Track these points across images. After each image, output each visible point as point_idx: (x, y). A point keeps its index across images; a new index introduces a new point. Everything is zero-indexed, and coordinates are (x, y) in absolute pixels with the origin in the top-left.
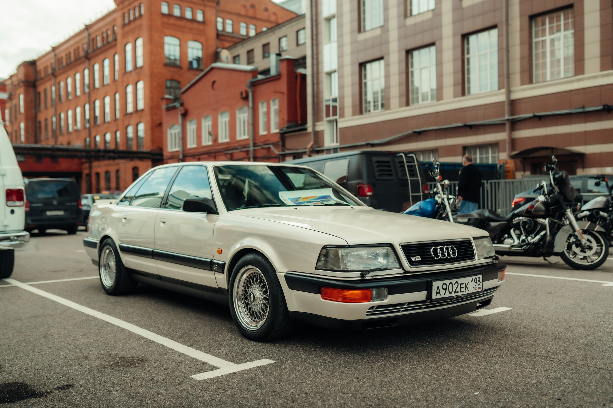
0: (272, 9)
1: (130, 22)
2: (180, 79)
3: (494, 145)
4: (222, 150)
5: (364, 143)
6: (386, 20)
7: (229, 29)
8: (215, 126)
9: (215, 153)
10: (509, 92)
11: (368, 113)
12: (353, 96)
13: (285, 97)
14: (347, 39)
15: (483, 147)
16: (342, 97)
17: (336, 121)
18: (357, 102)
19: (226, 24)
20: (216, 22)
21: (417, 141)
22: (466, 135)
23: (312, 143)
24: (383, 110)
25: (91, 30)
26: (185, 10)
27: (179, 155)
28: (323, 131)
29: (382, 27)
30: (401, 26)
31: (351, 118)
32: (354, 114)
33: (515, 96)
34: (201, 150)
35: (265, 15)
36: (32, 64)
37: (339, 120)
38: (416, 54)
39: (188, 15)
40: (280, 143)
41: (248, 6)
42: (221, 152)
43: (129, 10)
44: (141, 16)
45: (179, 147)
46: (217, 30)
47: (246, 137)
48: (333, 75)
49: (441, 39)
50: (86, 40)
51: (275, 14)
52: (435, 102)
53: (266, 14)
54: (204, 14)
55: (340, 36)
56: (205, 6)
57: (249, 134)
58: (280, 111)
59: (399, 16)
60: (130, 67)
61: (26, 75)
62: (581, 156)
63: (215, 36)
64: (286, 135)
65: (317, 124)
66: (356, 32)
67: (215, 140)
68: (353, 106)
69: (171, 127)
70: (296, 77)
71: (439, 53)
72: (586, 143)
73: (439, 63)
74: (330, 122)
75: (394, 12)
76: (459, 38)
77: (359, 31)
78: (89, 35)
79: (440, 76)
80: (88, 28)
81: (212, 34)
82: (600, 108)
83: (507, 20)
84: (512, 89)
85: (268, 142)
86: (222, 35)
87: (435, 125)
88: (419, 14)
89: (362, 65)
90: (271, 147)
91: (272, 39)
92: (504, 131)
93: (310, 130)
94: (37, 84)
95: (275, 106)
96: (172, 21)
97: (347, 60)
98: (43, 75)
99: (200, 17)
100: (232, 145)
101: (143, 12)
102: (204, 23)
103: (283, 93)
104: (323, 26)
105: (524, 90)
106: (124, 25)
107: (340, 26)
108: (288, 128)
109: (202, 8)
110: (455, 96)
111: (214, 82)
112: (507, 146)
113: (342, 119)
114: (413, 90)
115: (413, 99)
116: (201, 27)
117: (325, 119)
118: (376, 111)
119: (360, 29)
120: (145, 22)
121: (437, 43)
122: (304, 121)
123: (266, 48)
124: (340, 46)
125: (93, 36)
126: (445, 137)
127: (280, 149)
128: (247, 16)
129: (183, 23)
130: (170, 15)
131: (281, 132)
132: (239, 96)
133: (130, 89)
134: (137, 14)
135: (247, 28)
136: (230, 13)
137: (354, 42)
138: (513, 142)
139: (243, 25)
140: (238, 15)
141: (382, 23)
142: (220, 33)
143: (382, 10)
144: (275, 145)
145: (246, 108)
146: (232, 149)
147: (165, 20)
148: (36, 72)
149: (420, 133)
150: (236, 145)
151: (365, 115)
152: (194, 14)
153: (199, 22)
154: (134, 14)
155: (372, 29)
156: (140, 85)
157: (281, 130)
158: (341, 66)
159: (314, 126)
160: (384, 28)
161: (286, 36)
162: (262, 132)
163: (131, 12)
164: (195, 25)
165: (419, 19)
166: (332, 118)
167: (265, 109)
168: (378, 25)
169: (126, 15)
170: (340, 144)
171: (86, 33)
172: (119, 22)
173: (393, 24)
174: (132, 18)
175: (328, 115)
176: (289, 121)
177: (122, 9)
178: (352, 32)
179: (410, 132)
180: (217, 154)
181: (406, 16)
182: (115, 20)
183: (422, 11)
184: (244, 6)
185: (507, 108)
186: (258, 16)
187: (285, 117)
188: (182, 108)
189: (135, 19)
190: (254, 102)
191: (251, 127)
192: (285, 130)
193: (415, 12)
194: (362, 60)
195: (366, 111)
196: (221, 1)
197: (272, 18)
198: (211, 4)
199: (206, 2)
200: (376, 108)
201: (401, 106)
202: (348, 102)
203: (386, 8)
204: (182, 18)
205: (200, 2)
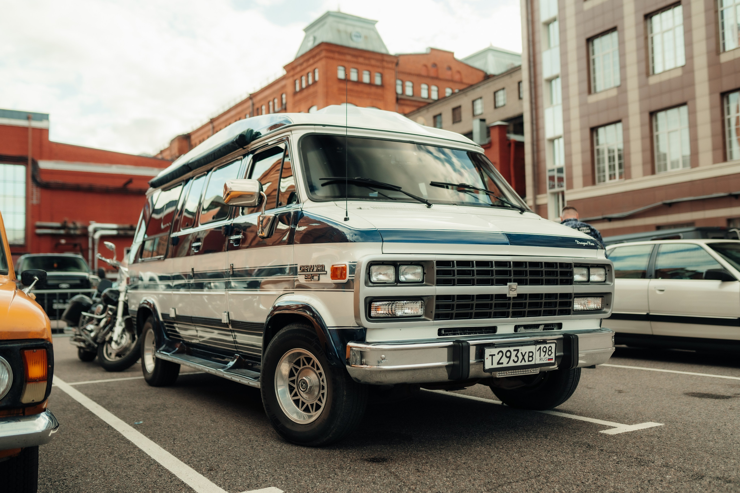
0: (455, 68)
1: (302, 90)
5: (599, 217)
6: (623, 79)
7: (409, 91)
11: (602, 183)
12: (584, 164)
14: (574, 101)
16: (569, 165)
17: (563, 193)
18: (589, 172)
19: (405, 86)
20: (396, 85)
21: (667, 213)
22: (731, 206)
24: (623, 179)
25: (256, 100)
26: (362, 74)
28: (546, 205)
29: (618, 87)
30: (643, 86)
31: (581, 189)
32: (585, 184)
35: (447, 75)
36: (187, 137)
37: (566, 192)
38: (661, 116)
39: (366, 79)
41: (429, 65)
43: (301, 77)
44: (315, 82)
46: (397, 94)
48: (556, 142)
49: (694, 98)
50: (250, 110)
51: (459, 72)
52: (688, 169)
53: (449, 73)
54: (382, 77)
55: (566, 98)
56: (383, 68)
59: (639, 74)
61: (180, 150)
63: (394, 100)
65: (539, 196)
66: (586, 94)
68: (584, 176)
70: (509, 145)
71: (692, 114)
73: (693, 126)
74: (554, 194)
75: (633, 70)
76: (717, 97)
77: (590, 92)
78: (253, 105)
79: (694, 140)
80: (252, 97)
81: (391, 98)
86: (401, 99)
87: (690, 195)
88: (664, 72)
89: (594, 130)
91: (464, 102)
93: (530, 203)
96: (349, 86)
97: (576, 124)
99: (378, 81)
101: (317, 78)
102: (382, 86)
104: (544, 89)
106: (295, 93)
107: (565, 87)
109: (380, 70)
110: (715, 162)
113: (570, 191)
114: (659, 156)
115: (659, 166)
116: (379, 91)
117: (549, 191)
118: (613, 181)
119: (590, 89)
120: (320, 89)
121: (689, 103)
122: (523, 194)
123: (457, 112)
124: (566, 110)
125: (258, 105)
126: (704, 209)
128: (428, 77)
129: (360, 88)
130: (347, 80)
134: (310, 81)
135: (429, 90)
136: (410, 74)
137: (583, 104)
139: (424, 87)
140: (419, 75)
141: (618, 83)
142: (400, 97)
143: (617, 67)
147: (342, 85)
148: (191, 146)
149: (670, 205)
151: (599, 186)
152: (371, 77)
153: (377, 86)
154: (307, 81)
155: (606, 90)
158: (567, 131)
159: (535, 199)
160: (622, 88)
161: (481, 98)
163: (304, 78)
164: (373, 90)
165: (665, 77)
166: (557, 189)
168: (612, 85)
169: (298, 82)
171: (250, 103)
172: (289, 90)
173: (633, 83)
174: (304, 85)
175: (552, 186)
177: (293, 76)
178: (580, 94)
179: (659, 203)
181: (648, 75)
182: (284, 87)
183: (668, 68)
184: (425, 66)
186: (441, 76)
189: (308, 86)
193: (658, 69)
194: (594, 124)
195: (600, 181)
196: (401, 62)
197: (457, 77)
198: (390, 66)
199: (385, 64)
200: (612, 177)
201: (645, 174)
202: (578, 172)
203: (623, 67)
204: (359, 82)
205: (378, 64)
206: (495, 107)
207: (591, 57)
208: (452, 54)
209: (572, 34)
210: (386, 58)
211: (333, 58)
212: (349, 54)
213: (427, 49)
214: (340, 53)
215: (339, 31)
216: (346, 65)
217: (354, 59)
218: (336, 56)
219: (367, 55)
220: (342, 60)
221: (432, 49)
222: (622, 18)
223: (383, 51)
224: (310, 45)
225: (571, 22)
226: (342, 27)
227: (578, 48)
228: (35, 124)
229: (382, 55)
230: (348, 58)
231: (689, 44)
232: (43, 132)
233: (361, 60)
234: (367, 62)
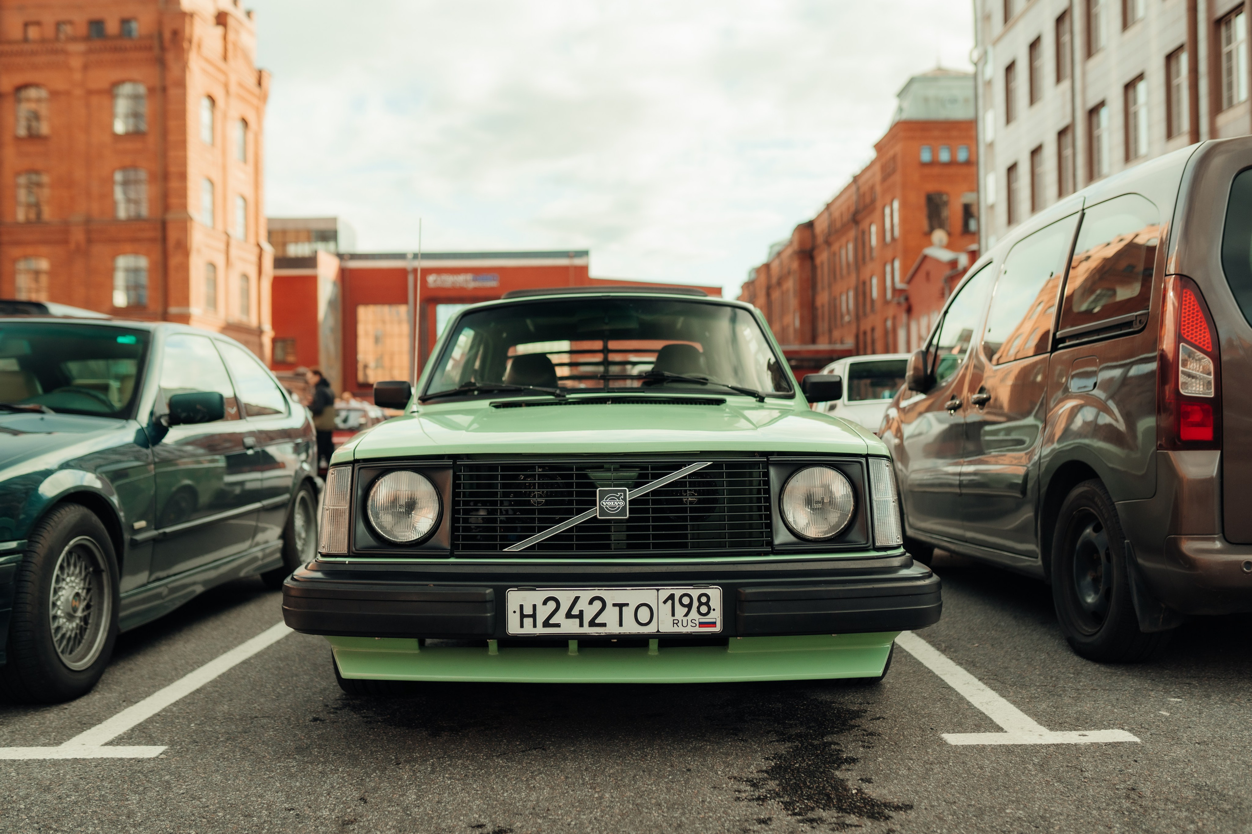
25: (860, 183)
26: (957, 150)
36: (810, 225)
50: (854, 198)
60: (888, 238)
61: (802, 243)
75: (1025, 207)
78: (858, 189)
80: (856, 179)
94: (816, 253)
96: (936, 170)
98: (820, 240)
106: (884, 179)
107: (997, 217)
120: (898, 178)
125: (862, 190)
130: (934, 163)
132: (940, 293)
133: (888, 269)
148: (814, 236)
152: (972, 153)
156: (897, 264)
171: (854, 188)
172: (878, 177)
177: (880, 161)
188: (906, 304)
204: (951, 163)
207: (1012, 188)
209: (1000, 160)
211: (913, 138)
212: (936, 130)
214: (924, 130)
215: (926, 100)
216: (933, 143)
217: (945, 136)
218: (918, 134)
220: (927, 138)
222: (1020, 151)
224: (897, 119)
225: (999, 148)
226: (931, 92)
227: (1002, 177)
228: (578, 262)
230: (937, 134)
232: (584, 269)
233: (953, 134)
234: (963, 134)
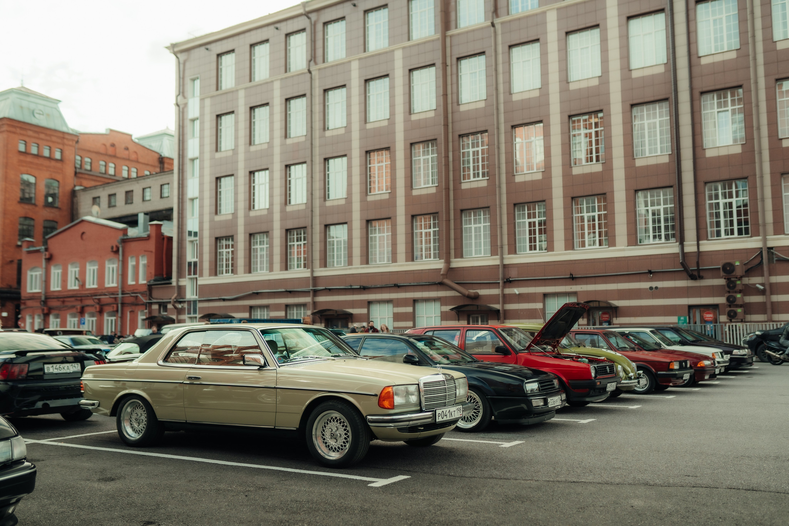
0: (132, 148)
2: (34, 217)
3: (304, 305)
4: (89, 295)
5: (217, 298)
6: (236, 209)
7: (87, 167)
8: (83, 272)
9: (81, 297)
10: (312, 271)
11: (221, 275)
12: (210, 262)
13: (153, 256)
14: (206, 218)
15: (298, 305)
16: (201, 261)
17: (196, 278)
18: (214, 267)
19: (84, 161)
20: (75, 160)
21: (255, 299)
22: (287, 297)
23: (175, 295)
24: (233, 275)
27: (41, 297)
28: (185, 286)
29: (233, 214)
30: (246, 216)
31: (208, 278)
32: (210, 275)
33: (316, 274)
34: (66, 293)
35: (124, 154)
37: (198, 279)
38: (256, 237)
39: (46, 153)
40: (148, 293)
41: (108, 145)
42: (88, 296)
45: (42, 289)
46: (76, 168)
47: (115, 285)
48: (195, 242)
49: (272, 230)
51: (136, 152)
52: (268, 273)
53: (126, 152)
54: (62, 152)
55: (201, 215)
56: (64, 144)
57: (118, 283)
58: (147, 266)
59: (245, 208)
62: (351, 315)
63: (72, 174)
64: (153, 287)
65: (180, 280)
66: (214, 214)
67: (83, 285)
68: (210, 269)
69: (32, 269)
70: (163, 239)
71: (271, 239)
72: (353, 308)
73: (271, 246)
74: (191, 279)
75: (242, 205)
76: (284, 232)
77: (216, 213)
79: (271, 255)
81: (70, 171)
82: (359, 287)
83: (312, 226)
84: (314, 270)
85: (135, 291)
86: (80, 173)
87: (267, 289)
88: (259, 210)
89: (218, 240)
90: (139, 295)
92: (310, 296)
93: (174, 283)
95: (143, 261)
96: (29, 159)
97: (206, 234)
99: (58, 155)
100: (100, 291)
102: (61, 160)
103: (151, 252)
104: (188, 205)
105: (321, 271)
107: (201, 207)
108: (155, 280)
109: (61, 147)
110: (281, 270)
111: (83, 233)
112: (311, 307)
113: (201, 278)
114: (254, 262)
115: (253, 268)
116: (59, 165)
117: (187, 277)
118: (228, 274)
119: (217, 211)
121: (269, 233)
122: (170, 277)
123: (130, 194)
124: (201, 223)
126: (275, 298)
127: (148, 298)
128: (106, 155)
129: (40, 161)
131: (149, 284)
132: (110, 250)
135: (106, 166)
136: (89, 151)
137: (212, 221)
138: (315, 304)
139: (102, 163)
140: (98, 153)
141: (233, 212)
142: (78, 171)
143: (233, 201)
144: (142, 294)
145: (116, 261)
146: (100, 295)
147: (22, 158)
149: (257, 293)
150: (104, 291)
151: (219, 277)
153: (57, 160)
155: (226, 214)
157: (149, 282)
158: (201, 237)
159: (178, 281)
160: (235, 215)
161: (150, 187)
162: (131, 282)
164: (53, 163)
165: (259, 213)
166: (192, 276)
167: (134, 263)
168: (230, 212)
170: (199, 298)
173: (241, 213)
175: (190, 274)
176: (156, 275)
178: (210, 213)
179: (251, 292)
180: (83, 298)
181: (250, 209)
183: (261, 208)
184: (105, 145)
185: (311, 282)
186: (118, 155)
187: (153, 271)
188: (47, 253)
190: (123, 255)
191: (120, 277)
192: (152, 282)
193: (256, 207)
194: (218, 236)
195: (220, 274)
196: (81, 139)
197: (133, 157)
198: (71, 143)
199: (66, 141)
200: (227, 272)
201: (245, 273)
202: (206, 265)
203: (236, 201)
204: (38, 156)
205: (59, 141)
206: (161, 197)
207: (219, 190)
208: (131, 136)
209: (207, 171)
210: (67, 136)
211: (14, 133)
212: (30, 130)
213: (107, 130)
214: (21, 128)
216: (27, 139)
217: (36, 135)
218: (18, 130)
219: (48, 132)
220: (23, 135)
221: (111, 131)
222: (237, 170)
223: (64, 129)
225: (207, 164)
226: (25, 104)
227: (210, 182)
229: (64, 133)
230: (30, 133)
231: (271, 196)
233: (42, 136)
234: (48, 138)
